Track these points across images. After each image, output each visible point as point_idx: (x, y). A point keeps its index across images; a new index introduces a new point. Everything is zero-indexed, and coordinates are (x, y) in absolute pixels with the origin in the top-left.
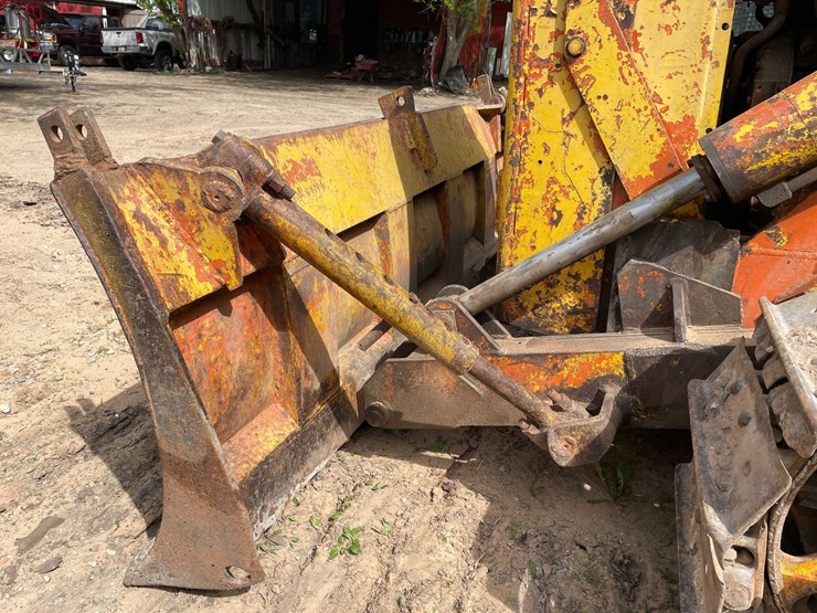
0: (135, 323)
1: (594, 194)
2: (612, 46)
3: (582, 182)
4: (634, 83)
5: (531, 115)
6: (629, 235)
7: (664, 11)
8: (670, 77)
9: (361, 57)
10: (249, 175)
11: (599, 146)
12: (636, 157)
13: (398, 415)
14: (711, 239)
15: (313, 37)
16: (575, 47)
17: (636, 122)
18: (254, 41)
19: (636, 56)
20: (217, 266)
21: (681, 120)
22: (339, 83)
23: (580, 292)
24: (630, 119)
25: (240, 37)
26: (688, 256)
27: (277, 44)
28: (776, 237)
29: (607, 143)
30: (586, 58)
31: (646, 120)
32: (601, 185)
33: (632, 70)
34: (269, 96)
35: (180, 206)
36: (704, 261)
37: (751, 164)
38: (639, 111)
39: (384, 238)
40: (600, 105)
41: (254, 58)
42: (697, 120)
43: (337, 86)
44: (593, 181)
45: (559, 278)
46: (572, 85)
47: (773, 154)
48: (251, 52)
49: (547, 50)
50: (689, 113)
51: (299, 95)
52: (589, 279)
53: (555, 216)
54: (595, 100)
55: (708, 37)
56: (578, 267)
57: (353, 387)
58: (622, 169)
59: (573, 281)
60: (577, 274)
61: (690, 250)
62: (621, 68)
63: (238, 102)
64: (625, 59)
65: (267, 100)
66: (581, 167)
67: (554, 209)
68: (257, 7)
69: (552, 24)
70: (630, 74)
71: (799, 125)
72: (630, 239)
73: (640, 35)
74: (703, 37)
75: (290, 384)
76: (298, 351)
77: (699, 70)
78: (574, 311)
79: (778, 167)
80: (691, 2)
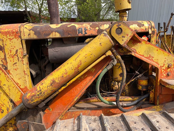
1: (9, 105)
3: (6, 103)
4: (10, 82)
6: (17, 115)
7: (14, 66)
8: (19, 79)
12: (16, 98)
14: (35, 113)
17: (13, 90)
19: (11, 75)
21: (24, 88)
23: (13, 127)
24: (12, 89)
26: (31, 117)
28: (50, 109)
29: (8, 94)
31: (15, 89)
32: (10, 103)
33: (9, 79)
36: (35, 118)
37: (31, 102)
38: (13, 87)
40: (4, 86)
42: (28, 87)
44: (8, 102)
45: (7, 125)
47: (35, 100)
50: (25, 86)
52: (14, 124)
53: (2, 111)
54: (3, 86)
55: (25, 71)
56: (11, 122)
58: (13, 100)
59: (10, 125)
60: (11, 123)
61: (31, 116)
62: (6, 79)
64: (7, 77)
66: (5, 100)
67: (1, 109)
70: (9, 80)
71: (38, 94)
72: (18, 115)
73: (10, 71)
74: (24, 71)
77: (25, 77)
79: (37, 102)
80: (19, 64)
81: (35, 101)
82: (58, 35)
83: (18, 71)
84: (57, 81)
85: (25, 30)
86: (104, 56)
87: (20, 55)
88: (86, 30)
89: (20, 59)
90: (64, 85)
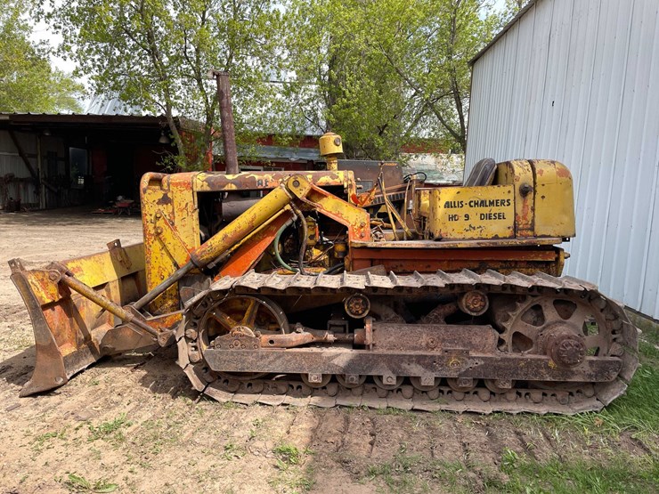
0: (32, 308)
1: (172, 269)
2: (169, 230)
3: (169, 267)
4: (176, 240)
5: (151, 249)
7: (182, 222)
8: (186, 238)
9: (120, 198)
10: (62, 271)
11: (171, 257)
12: (182, 259)
13: (114, 349)
14: (203, 278)
15: (81, 181)
16: (159, 231)
17: (179, 250)
18: (31, 189)
19: (177, 232)
20: (52, 295)
21: (192, 248)
22: (104, 217)
23: (173, 300)
24: (177, 249)
25: (19, 187)
26: (198, 284)
27: (50, 190)
29: (173, 256)
30: (163, 234)
31: (181, 249)
32: (174, 267)
34: (47, 231)
35: (43, 280)
36: (202, 285)
38: (180, 246)
39: (109, 291)
40: (169, 245)
41: (30, 202)
43: (100, 220)
44: (171, 266)
45: (166, 296)
46: (161, 241)
48: (28, 196)
49: (153, 232)
50: (193, 246)
51: (70, 228)
52: (175, 295)
53: (162, 277)
54: (167, 244)
55: (194, 228)
56: (171, 292)
57: (97, 342)
58: (178, 263)
60: (171, 295)
61: (198, 282)
62: (173, 236)
63: (22, 237)
64: (173, 233)
65: (45, 234)
66: (167, 262)
67: (161, 275)
68: (33, 166)
69: (153, 225)
70: (175, 237)
71: (209, 249)
72: (182, 281)
73: (177, 227)
75: (73, 335)
76: (76, 325)
77: (194, 236)
78: (172, 306)
79: (207, 259)
80: (188, 220)
81: (205, 257)
82: (234, 187)
83: (186, 228)
84: (229, 235)
85: (198, 181)
86: (282, 211)
87: (190, 209)
88: (266, 181)
89: (190, 214)
90: (237, 243)
